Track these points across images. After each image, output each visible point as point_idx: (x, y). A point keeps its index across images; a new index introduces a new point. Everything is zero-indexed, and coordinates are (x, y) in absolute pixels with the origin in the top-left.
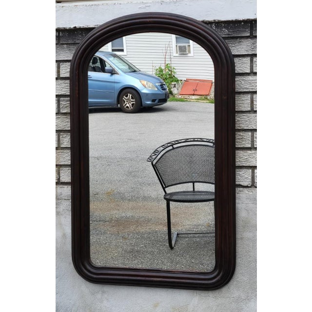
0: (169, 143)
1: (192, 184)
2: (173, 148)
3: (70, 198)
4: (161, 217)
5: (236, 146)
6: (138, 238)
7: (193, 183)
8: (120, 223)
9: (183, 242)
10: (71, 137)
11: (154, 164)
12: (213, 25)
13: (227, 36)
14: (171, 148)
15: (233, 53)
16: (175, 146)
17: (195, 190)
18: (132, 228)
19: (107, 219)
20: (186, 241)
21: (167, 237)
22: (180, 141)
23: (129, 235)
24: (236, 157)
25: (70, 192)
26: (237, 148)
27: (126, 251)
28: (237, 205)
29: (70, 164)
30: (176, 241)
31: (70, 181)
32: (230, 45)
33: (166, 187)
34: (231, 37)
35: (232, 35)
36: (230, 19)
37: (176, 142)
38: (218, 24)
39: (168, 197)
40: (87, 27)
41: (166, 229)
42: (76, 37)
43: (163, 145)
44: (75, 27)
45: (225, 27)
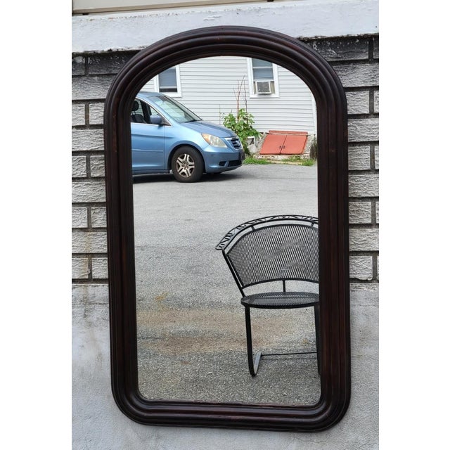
0: (247, 223)
1: (282, 282)
2: (254, 231)
3: (107, 302)
4: (236, 331)
5: (350, 222)
6: (204, 362)
7: (284, 280)
8: (177, 341)
9: (271, 366)
10: (107, 212)
11: (226, 251)
12: (314, 44)
13: (335, 60)
14: (250, 229)
15: (344, 86)
16: (256, 227)
17: (287, 290)
18: (195, 348)
19: (158, 336)
20: (275, 365)
21: (247, 359)
22: (263, 220)
23: (190, 357)
24: (350, 237)
25: (108, 292)
26: (351, 224)
27: (186, 381)
28: (351, 308)
29: (106, 251)
30: (260, 365)
31: (107, 277)
32: (340, 73)
33: (244, 287)
34: (340, 61)
35: (342, 58)
36: (339, 35)
37: (258, 221)
38: (322, 42)
39: (246, 301)
40: (128, 50)
41: (244, 348)
42: (111, 64)
43: (239, 226)
44: (111, 50)
45: (331, 47)
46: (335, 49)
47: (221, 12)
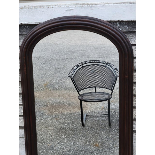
0: (80, 64)
1: (94, 88)
2: (83, 67)
5: (134, 106)
6: (64, 118)
7: (95, 87)
9: (90, 120)
10: (22, 97)
11: (72, 78)
12: (118, 23)
13: (127, 31)
14: (81, 66)
15: (131, 43)
16: (83, 65)
17: (97, 91)
18: (60, 110)
21: (80, 117)
22: (86, 62)
23: (58, 116)
24: (134, 113)
26: (134, 107)
27: (57, 128)
29: (23, 115)
30: (86, 120)
31: (23, 126)
32: (130, 37)
33: (79, 91)
34: (130, 32)
35: (131, 30)
37: (84, 63)
40: (30, 24)
42: (22, 30)
43: (77, 65)
44: (22, 24)
45: (126, 25)
46: (127, 25)
47: (74, 7)
